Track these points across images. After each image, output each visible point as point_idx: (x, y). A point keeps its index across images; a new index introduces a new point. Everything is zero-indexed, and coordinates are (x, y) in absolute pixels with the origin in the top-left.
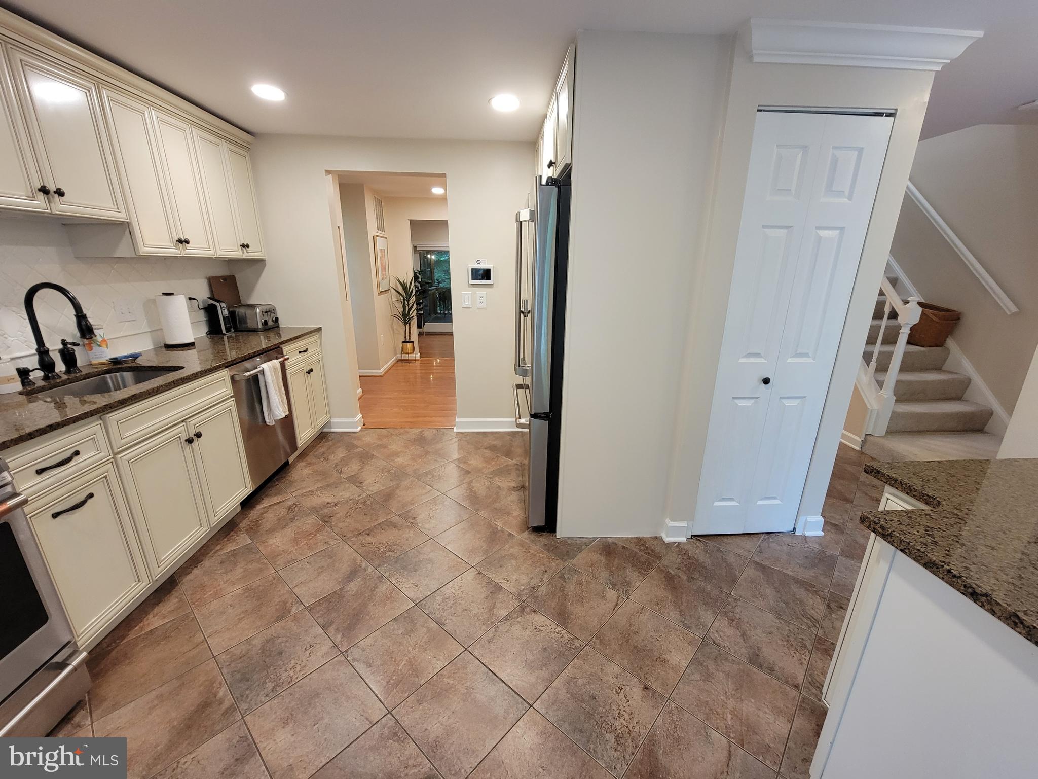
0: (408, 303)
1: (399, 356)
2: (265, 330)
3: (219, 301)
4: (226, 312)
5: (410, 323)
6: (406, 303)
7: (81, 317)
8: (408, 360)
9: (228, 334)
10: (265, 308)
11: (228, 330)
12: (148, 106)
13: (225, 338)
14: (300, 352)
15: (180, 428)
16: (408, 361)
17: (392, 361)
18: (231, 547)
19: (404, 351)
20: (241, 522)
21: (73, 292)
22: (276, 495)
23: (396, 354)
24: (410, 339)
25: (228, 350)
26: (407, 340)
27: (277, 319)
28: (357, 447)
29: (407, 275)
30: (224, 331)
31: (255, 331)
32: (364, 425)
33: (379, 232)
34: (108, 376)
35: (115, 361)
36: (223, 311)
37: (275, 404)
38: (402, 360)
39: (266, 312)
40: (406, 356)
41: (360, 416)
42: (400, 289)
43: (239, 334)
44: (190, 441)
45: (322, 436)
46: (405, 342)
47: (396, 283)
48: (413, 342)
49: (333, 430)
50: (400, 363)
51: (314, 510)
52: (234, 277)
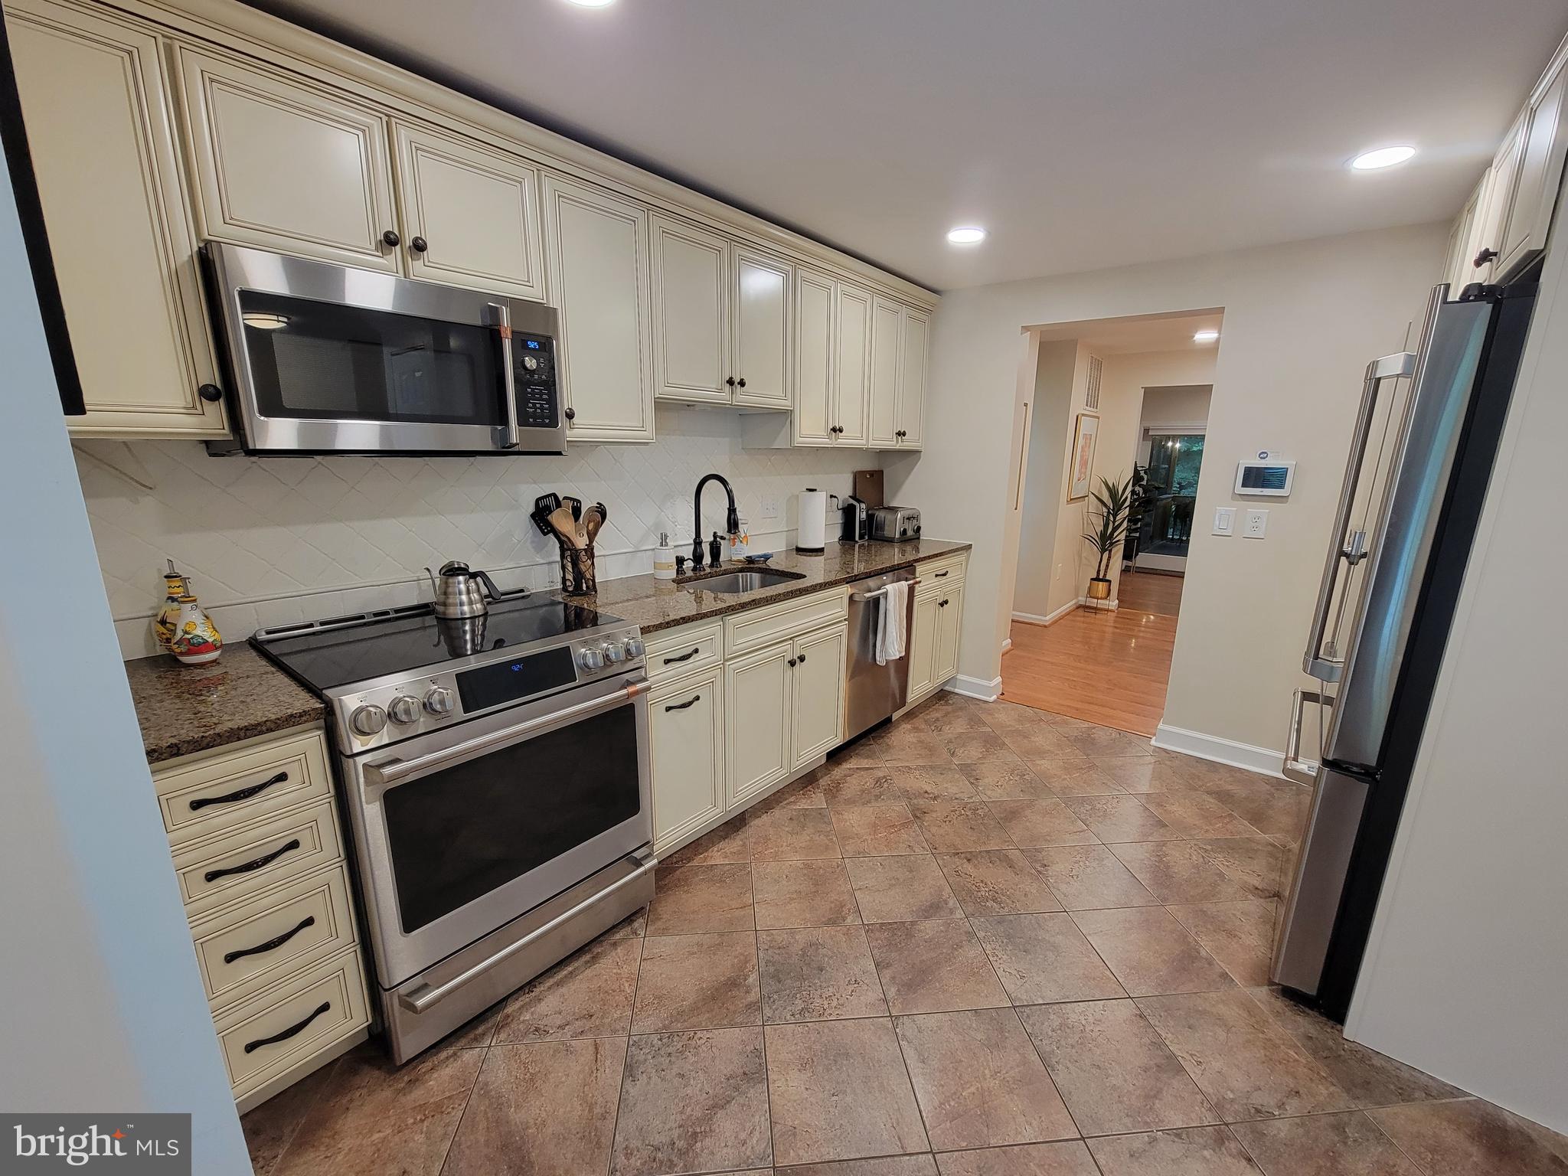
0: (1115, 518)
1: (1082, 600)
2: (901, 541)
3: (859, 501)
4: (864, 515)
5: (1110, 551)
6: (1112, 518)
7: (732, 510)
8: (1096, 608)
9: (861, 542)
10: (907, 513)
11: (861, 537)
12: (836, 280)
13: (857, 546)
14: (937, 576)
15: (787, 646)
16: (1096, 610)
17: (1069, 605)
18: (803, 804)
19: (1091, 594)
20: (822, 777)
21: (732, 485)
22: (868, 757)
23: (1077, 596)
24: (1105, 575)
25: (856, 561)
26: (1101, 577)
27: (919, 528)
28: (984, 724)
29: (1121, 475)
30: (857, 538)
31: (890, 541)
32: (1003, 694)
33: (1088, 408)
34: (740, 574)
35: (750, 560)
36: (861, 514)
37: (891, 639)
38: (1085, 608)
39: (908, 519)
40: (1093, 602)
41: (999, 679)
42: (1106, 497)
43: (872, 542)
44: (792, 663)
45: (941, 696)
46: (1097, 579)
47: (1100, 486)
48: (1110, 581)
49: (957, 691)
50: (1081, 612)
51: (906, 794)
52: (882, 472)
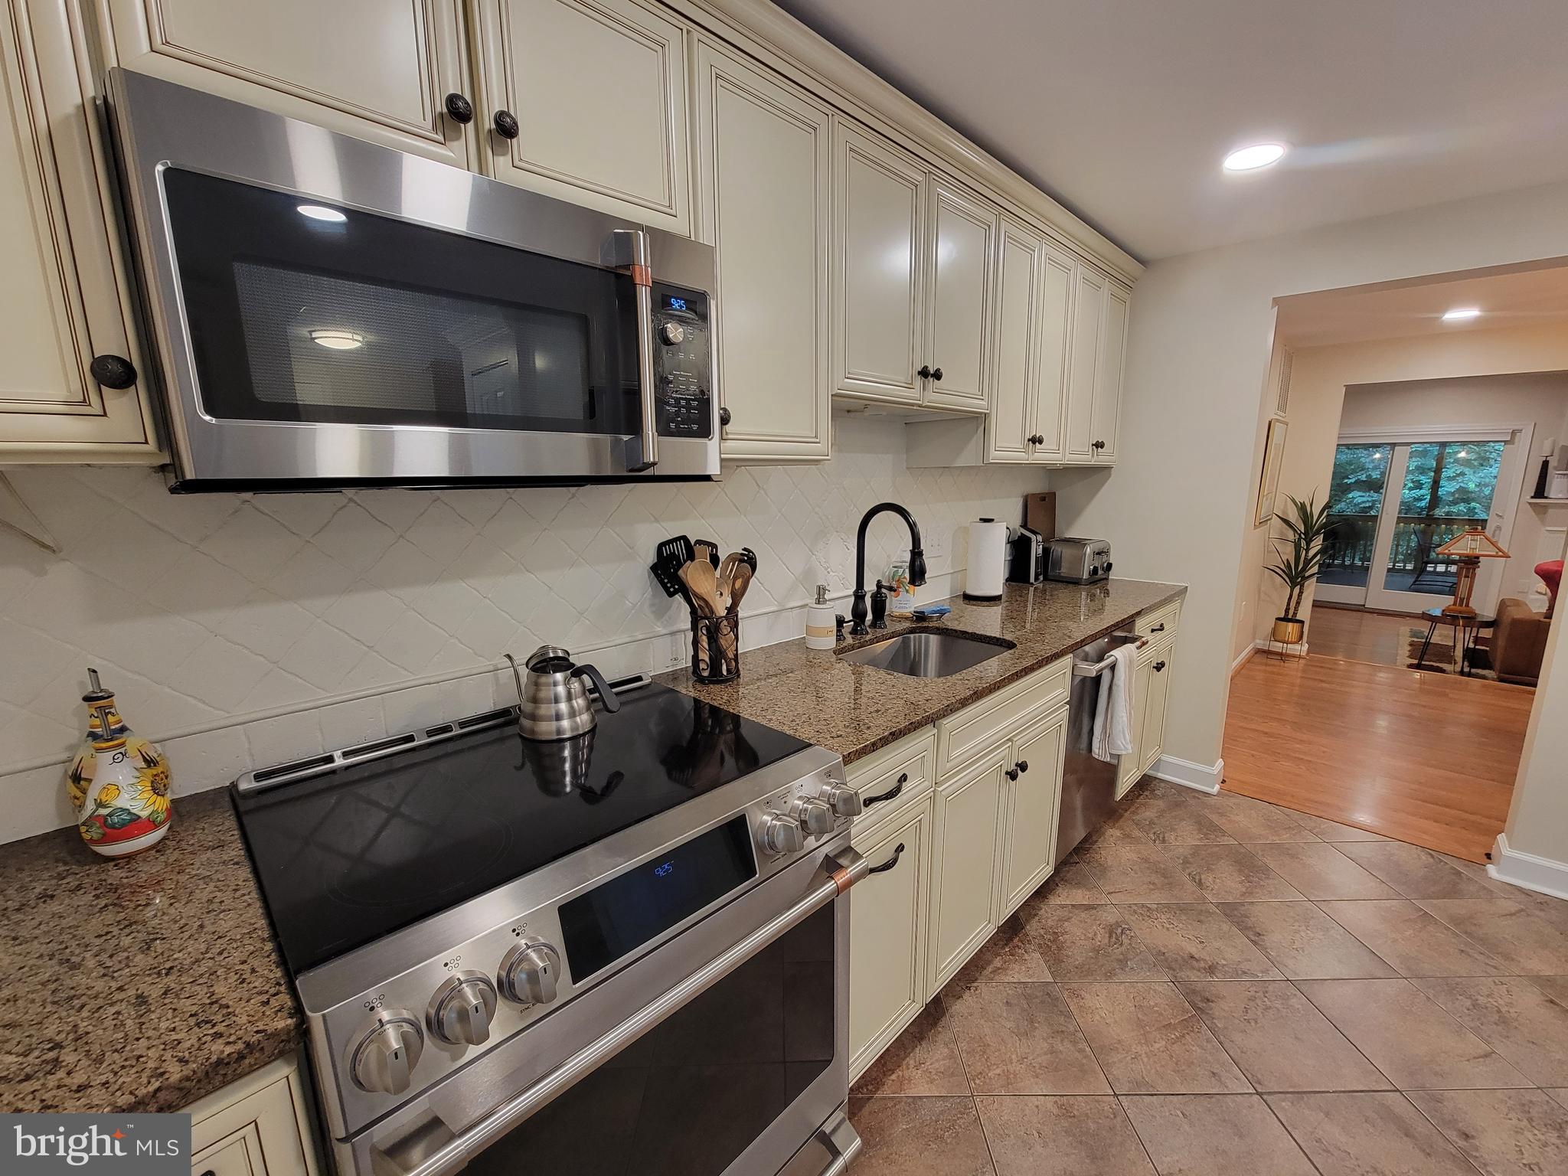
0: (1308, 544)
1: (1260, 643)
2: (1090, 583)
3: (1034, 533)
4: (1040, 551)
5: (1302, 586)
6: (1303, 543)
7: (916, 553)
8: (1281, 654)
9: (1036, 584)
10: (1098, 547)
11: (1036, 579)
12: (1041, 240)
13: (1032, 589)
14: (1153, 631)
15: (1004, 751)
16: (1282, 656)
17: (1247, 651)
19: (1274, 635)
23: (1254, 638)
24: (1295, 614)
25: (1030, 609)
26: (1290, 617)
27: (1110, 566)
28: (1224, 833)
29: (1317, 492)
30: (1032, 580)
31: (1075, 582)
32: (1224, 781)
33: (1279, 413)
34: (912, 636)
35: (920, 617)
36: (1036, 550)
37: (1120, 727)
38: (1267, 653)
39: (1097, 554)
40: (1278, 647)
41: (1220, 763)
42: (1293, 516)
43: (1050, 586)
44: (1013, 776)
46: (1286, 619)
47: (1286, 505)
48: (1302, 622)
49: (1160, 775)
50: (1259, 658)
51: (1166, 962)
52: (1055, 493)
